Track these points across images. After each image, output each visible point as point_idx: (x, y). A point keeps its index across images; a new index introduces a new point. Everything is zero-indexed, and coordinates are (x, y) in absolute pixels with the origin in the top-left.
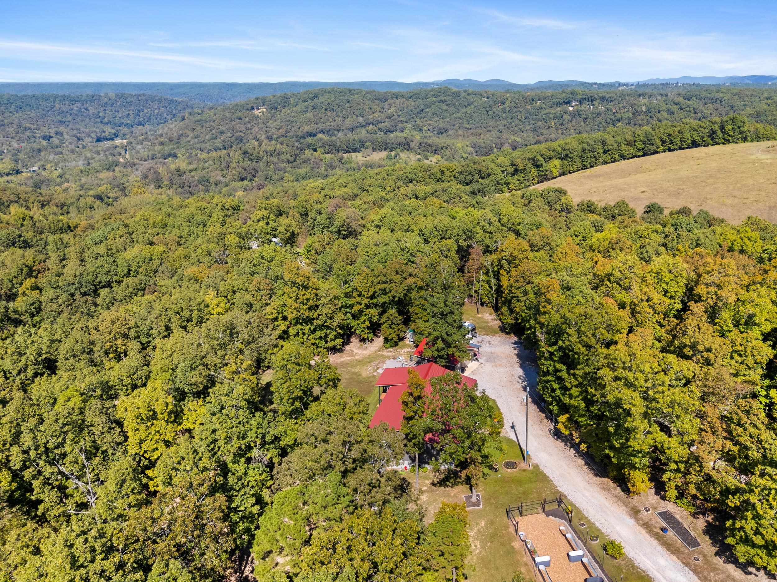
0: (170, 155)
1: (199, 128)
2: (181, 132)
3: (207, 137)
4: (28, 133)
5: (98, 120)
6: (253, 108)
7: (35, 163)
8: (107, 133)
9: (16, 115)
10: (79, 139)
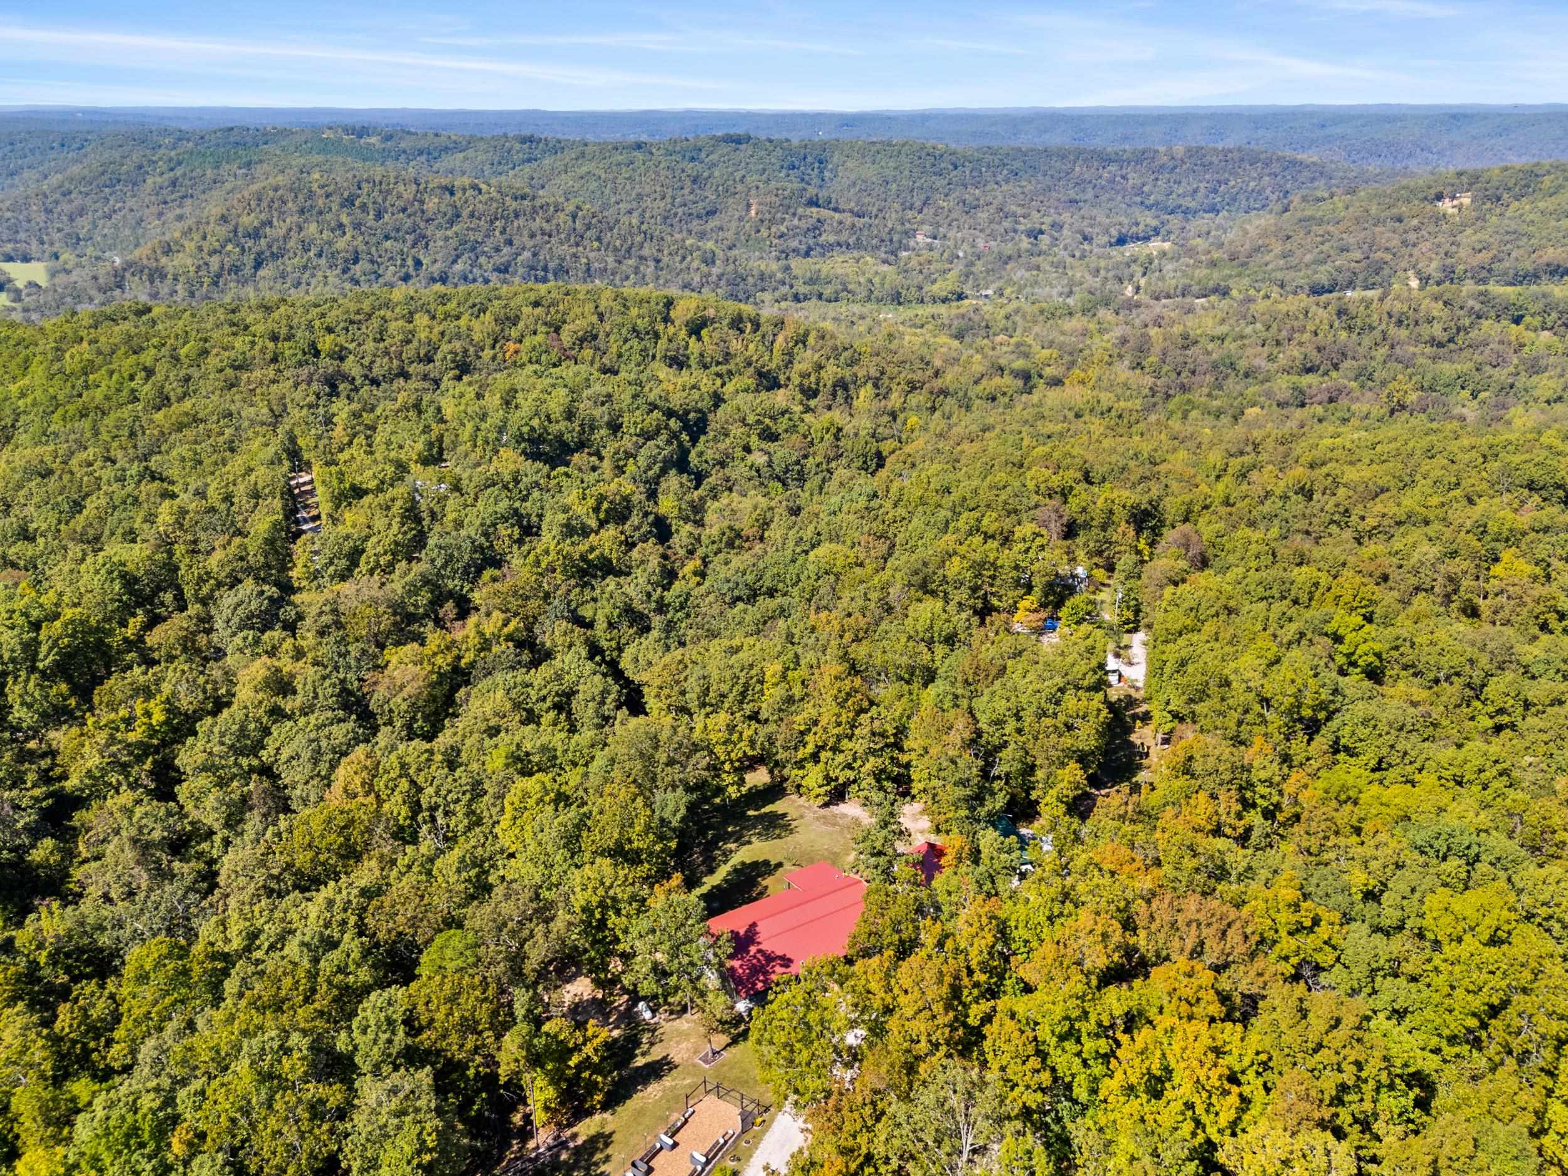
0: (1215, 290)
1: (1299, 237)
2: (1260, 242)
3: (1308, 258)
4: (1007, 224)
5: (1138, 199)
6: (1439, 197)
7: (993, 282)
8: (1142, 227)
9: (1005, 187)
10: (1085, 238)
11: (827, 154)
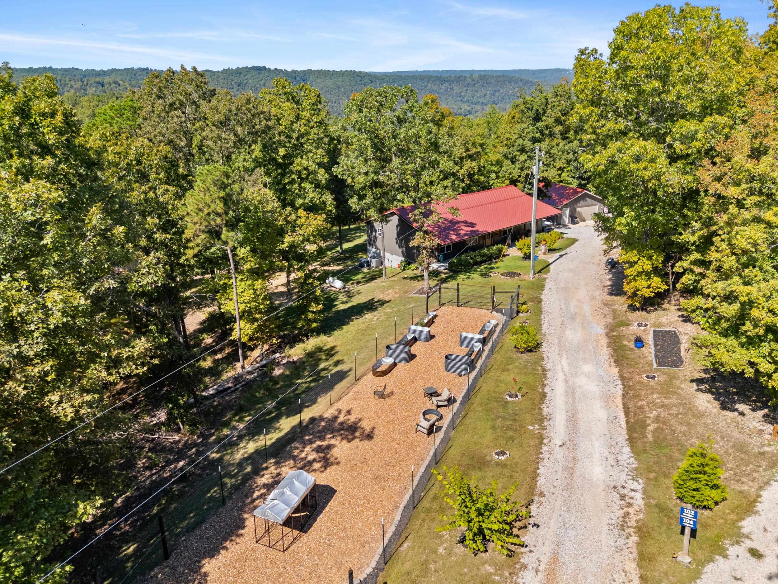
5: (459, 99)
8: (463, 110)
11: (307, 76)
